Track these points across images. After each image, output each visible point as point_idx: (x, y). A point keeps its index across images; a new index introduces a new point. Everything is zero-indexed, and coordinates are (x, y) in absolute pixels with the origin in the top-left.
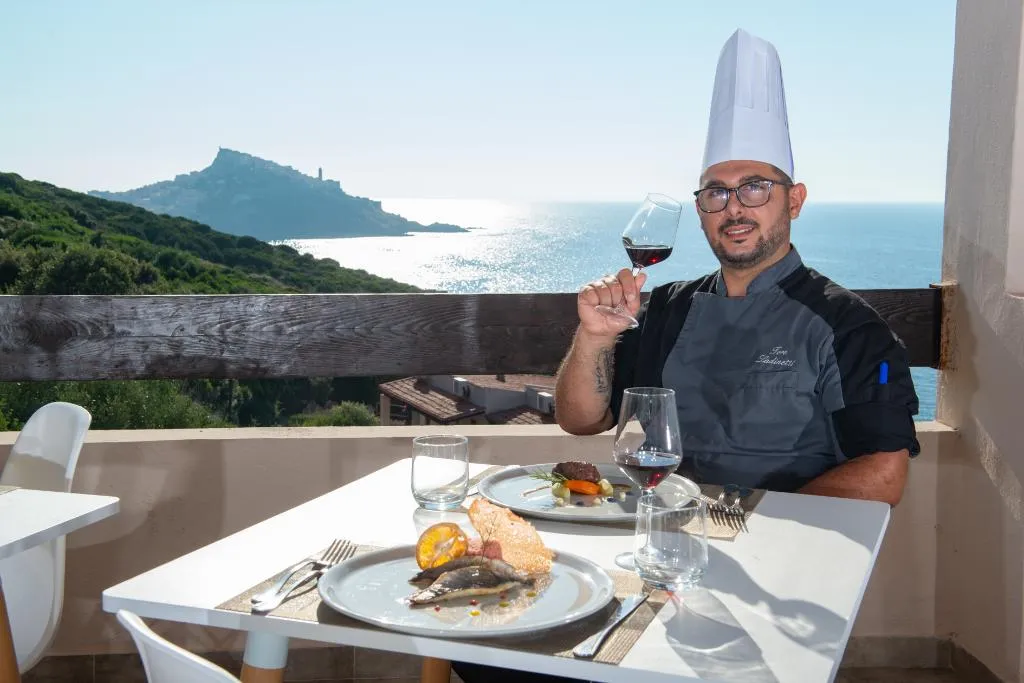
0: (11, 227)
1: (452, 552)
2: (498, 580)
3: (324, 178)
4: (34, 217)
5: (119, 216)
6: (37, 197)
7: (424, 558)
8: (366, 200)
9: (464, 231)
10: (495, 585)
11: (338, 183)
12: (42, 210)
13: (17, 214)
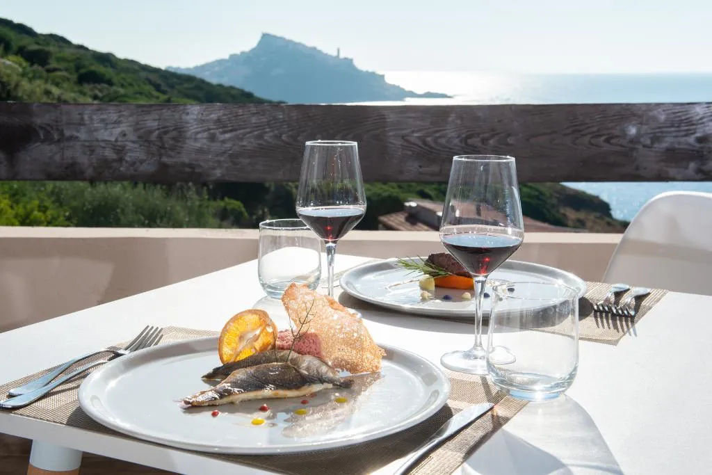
0: (105, 92)
1: (258, 345)
2: (304, 381)
3: (342, 56)
4: (122, 86)
5: (186, 85)
6: (127, 70)
7: (227, 350)
8: (373, 74)
9: (450, 97)
11: (351, 60)
12: (129, 80)
13: (110, 83)
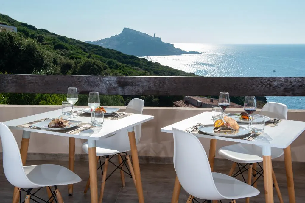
1: (221, 125)
2: (230, 129)
3: (156, 37)
4: (71, 50)
5: (95, 49)
6: (71, 43)
7: (216, 125)
8: (169, 44)
9: (200, 53)
10: (229, 130)
11: (160, 38)
12: (74, 47)
